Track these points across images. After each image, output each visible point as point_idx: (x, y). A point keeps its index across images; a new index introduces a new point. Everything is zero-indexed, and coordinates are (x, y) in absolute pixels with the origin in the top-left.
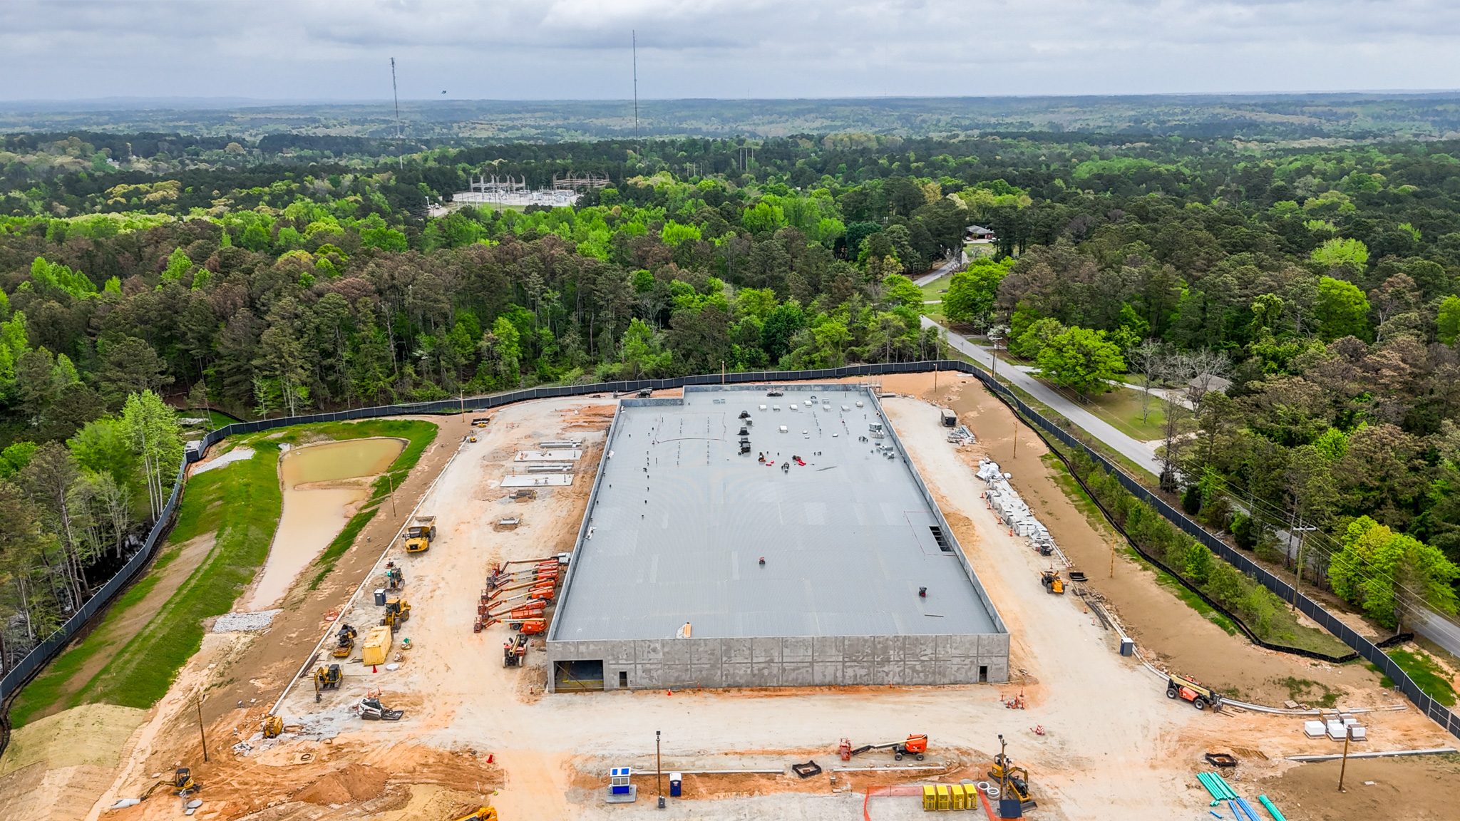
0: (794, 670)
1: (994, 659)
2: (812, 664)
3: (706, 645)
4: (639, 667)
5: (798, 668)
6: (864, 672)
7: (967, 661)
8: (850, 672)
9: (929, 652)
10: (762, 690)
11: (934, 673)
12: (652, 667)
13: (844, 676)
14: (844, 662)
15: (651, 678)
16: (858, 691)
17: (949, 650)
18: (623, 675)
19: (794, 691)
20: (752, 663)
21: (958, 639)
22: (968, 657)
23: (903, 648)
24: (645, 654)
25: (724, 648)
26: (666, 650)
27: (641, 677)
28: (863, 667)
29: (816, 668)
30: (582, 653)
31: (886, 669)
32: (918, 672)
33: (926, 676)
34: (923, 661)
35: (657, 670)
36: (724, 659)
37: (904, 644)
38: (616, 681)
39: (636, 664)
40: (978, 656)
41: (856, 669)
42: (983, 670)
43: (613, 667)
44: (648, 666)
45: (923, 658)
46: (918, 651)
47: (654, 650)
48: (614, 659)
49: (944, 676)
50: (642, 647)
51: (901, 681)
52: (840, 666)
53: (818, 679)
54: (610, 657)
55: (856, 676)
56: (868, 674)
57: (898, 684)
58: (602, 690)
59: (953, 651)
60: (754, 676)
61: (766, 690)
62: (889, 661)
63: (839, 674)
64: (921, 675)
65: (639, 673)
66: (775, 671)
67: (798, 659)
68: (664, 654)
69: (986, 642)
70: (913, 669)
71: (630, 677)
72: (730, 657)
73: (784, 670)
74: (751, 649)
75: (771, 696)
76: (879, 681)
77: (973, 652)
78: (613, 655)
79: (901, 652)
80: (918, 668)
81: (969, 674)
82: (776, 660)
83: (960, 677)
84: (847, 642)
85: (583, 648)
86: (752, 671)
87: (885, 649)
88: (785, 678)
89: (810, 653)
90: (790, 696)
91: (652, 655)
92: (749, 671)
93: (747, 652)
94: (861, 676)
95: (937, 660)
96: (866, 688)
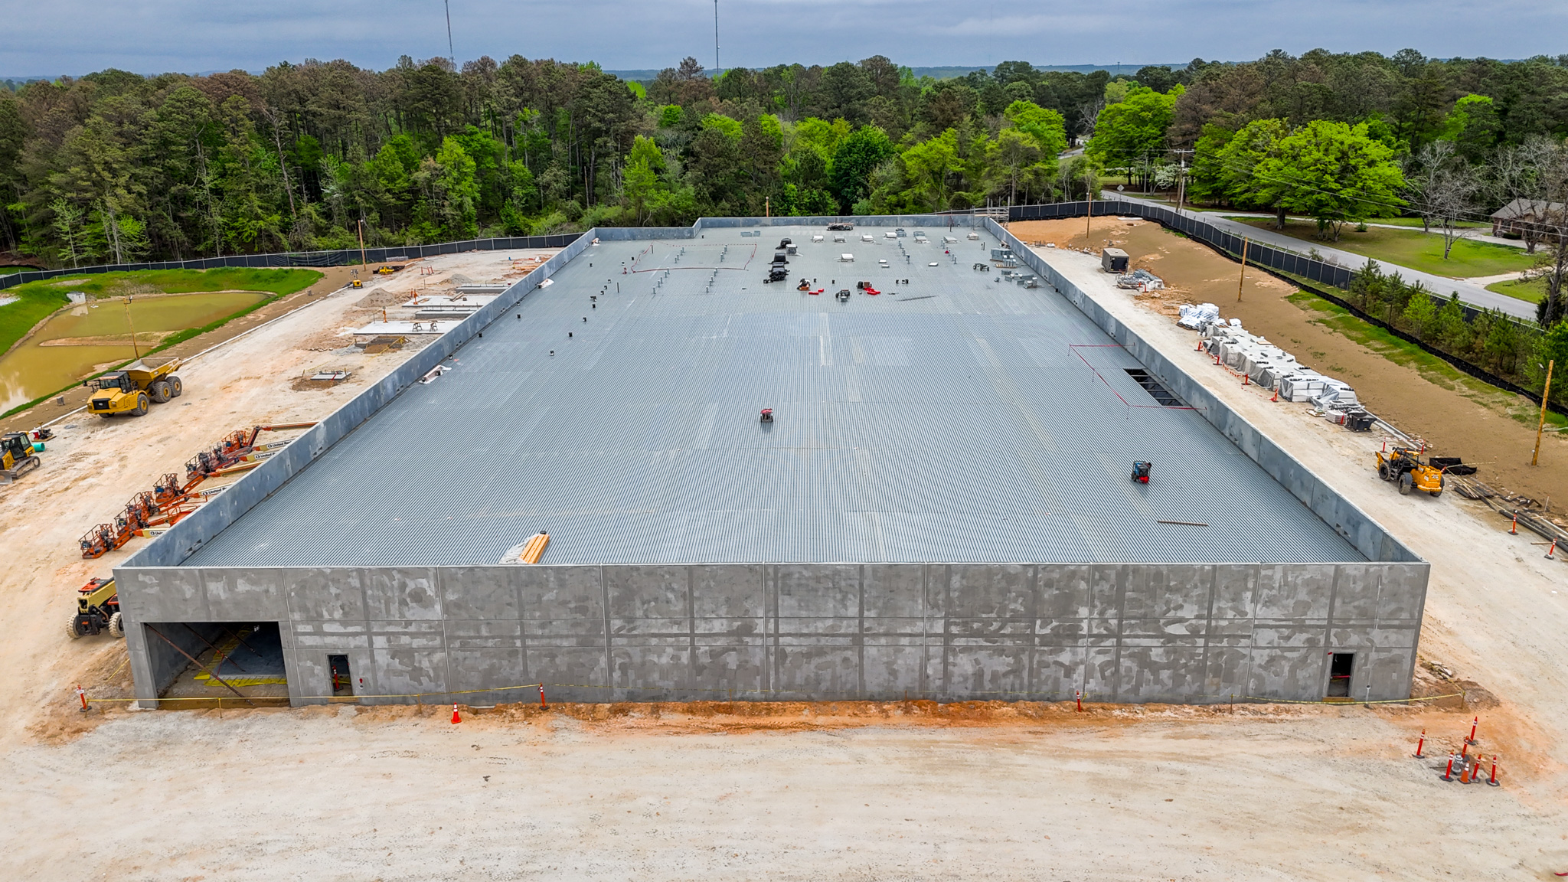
0: (809, 656)
1: (1377, 635)
2: (858, 640)
3: (562, 584)
4: (380, 642)
5: (820, 652)
6: (1001, 664)
7: (1299, 640)
8: (964, 664)
9: (1189, 611)
10: (718, 709)
11: (1200, 671)
12: (417, 643)
13: (947, 675)
14: (948, 636)
15: (416, 673)
16: (985, 718)
17: (1249, 608)
18: (339, 664)
19: (806, 716)
20: (692, 635)
21: (1278, 575)
22: (1301, 627)
23: (1117, 600)
24: (394, 608)
25: (613, 593)
26: (451, 597)
27: (389, 671)
28: (1001, 652)
29: (871, 652)
30: (218, 602)
31: (1065, 657)
32: (1155, 668)
33: (1178, 680)
34: (1172, 638)
35: (432, 651)
36: (616, 623)
37: (1121, 590)
38: (321, 677)
39: (370, 635)
40: (1330, 626)
41: (982, 655)
42: (1342, 665)
43: (309, 641)
44: (405, 640)
45: (1171, 630)
46: (1159, 608)
47: (419, 597)
48: (309, 620)
49: (1229, 678)
50: (382, 587)
51: (1107, 691)
52: (936, 649)
53: (874, 682)
54: (297, 616)
55: (979, 675)
56: (1015, 672)
57: (1098, 699)
58: (285, 703)
59: (1261, 611)
60: (700, 669)
61: (729, 710)
62: (1072, 634)
63: (934, 668)
64: (1165, 674)
65: (382, 658)
66: (757, 658)
67: (821, 627)
68: (446, 608)
69: (1359, 587)
70: (1142, 657)
71: (358, 668)
72: (630, 620)
73: (782, 655)
74: (688, 597)
75: (737, 728)
76: (1045, 689)
77: (1317, 615)
78: (304, 609)
79: (1112, 612)
80: (1157, 654)
81: (1301, 674)
82: (760, 629)
83: (1274, 682)
84: (956, 581)
85: (216, 589)
86: (694, 656)
87: (1066, 604)
88: (784, 678)
89: (853, 610)
90: (794, 728)
91: (414, 612)
92: (685, 657)
93: (678, 606)
94: (995, 677)
95: (1212, 634)
96: (1008, 709)
